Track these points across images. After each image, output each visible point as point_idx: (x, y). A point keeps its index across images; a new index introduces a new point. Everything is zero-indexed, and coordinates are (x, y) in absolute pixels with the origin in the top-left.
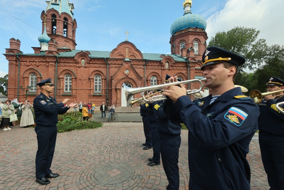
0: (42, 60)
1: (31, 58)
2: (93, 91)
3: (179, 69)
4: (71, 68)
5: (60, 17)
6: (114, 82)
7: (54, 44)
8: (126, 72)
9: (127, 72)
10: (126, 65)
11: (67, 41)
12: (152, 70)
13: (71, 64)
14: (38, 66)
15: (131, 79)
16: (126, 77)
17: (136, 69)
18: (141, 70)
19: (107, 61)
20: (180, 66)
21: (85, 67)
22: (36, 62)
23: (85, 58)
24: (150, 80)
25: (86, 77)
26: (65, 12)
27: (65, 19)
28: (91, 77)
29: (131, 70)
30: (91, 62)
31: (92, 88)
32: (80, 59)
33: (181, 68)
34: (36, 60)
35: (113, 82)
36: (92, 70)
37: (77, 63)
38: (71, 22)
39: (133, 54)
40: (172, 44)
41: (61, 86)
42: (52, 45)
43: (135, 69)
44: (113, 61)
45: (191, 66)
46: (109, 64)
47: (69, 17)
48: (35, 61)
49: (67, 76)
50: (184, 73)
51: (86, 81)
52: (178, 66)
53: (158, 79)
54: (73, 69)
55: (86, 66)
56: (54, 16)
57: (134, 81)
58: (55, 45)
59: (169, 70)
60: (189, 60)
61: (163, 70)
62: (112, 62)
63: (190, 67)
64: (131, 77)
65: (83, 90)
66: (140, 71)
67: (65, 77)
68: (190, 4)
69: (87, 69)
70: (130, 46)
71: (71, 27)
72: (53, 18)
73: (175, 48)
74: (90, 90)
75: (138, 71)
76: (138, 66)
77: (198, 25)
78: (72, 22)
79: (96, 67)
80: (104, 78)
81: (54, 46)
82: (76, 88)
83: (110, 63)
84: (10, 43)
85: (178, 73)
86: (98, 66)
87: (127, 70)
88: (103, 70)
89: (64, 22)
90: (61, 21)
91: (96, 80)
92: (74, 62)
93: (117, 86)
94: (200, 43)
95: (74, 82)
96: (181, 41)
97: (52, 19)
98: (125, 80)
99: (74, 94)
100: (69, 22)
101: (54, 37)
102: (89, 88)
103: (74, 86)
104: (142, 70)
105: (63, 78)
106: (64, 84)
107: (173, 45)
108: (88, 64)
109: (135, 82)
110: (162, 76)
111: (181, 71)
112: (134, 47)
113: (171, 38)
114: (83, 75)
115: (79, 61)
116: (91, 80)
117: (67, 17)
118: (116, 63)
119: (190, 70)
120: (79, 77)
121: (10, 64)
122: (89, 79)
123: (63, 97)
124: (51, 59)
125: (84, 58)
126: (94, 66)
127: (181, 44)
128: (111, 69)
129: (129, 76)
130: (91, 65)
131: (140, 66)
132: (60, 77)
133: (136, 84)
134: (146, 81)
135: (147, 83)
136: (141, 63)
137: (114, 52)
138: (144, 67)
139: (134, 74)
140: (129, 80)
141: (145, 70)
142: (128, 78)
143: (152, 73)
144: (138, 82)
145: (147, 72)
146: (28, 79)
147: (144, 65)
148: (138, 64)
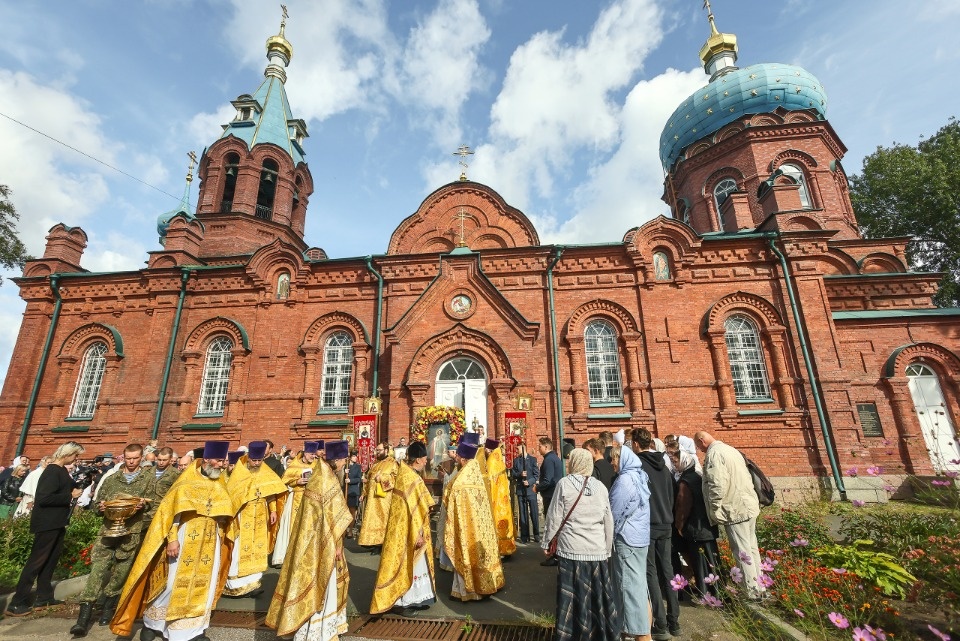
0: (135, 289)
1: (100, 286)
2: (316, 405)
3: (732, 277)
4: (235, 310)
5: (250, 157)
6: (399, 356)
7: (185, 226)
8: (459, 308)
9: (459, 306)
10: (459, 276)
11: (268, 233)
12: (586, 292)
13: (235, 296)
14: (118, 313)
15: (484, 336)
16: (457, 329)
17: (508, 295)
18: (531, 295)
19: (379, 268)
20: (732, 260)
21: (289, 304)
22: (115, 298)
23: (291, 268)
24: (580, 340)
25: (286, 344)
26: (268, 143)
27: (270, 163)
28: (307, 345)
29: (479, 297)
30: (313, 282)
31: (310, 391)
32: (270, 274)
33: (740, 270)
34: (116, 293)
35: (394, 354)
36: (316, 310)
37: (257, 290)
38: (287, 170)
39: (489, 231)
40: (675, 201)
41: (187, 390)
42: (179, 230)
43: (503, 293)
44: (401, 267)
45: (797, 253)
46: (386, 283)
47: (283, 156)
48: (113, 294)
49: (216, 348)
50: (759, 293)
51: (285, 361)
52: (719, 261)
53: (621, 331)
54: (241, 316)
55: (292, 299)
56: (233, 158)
57: (493, 345)
58: (189, 232)
59: (675, 284)
60: (776, 229)
61: (646, 286)
62: (397, 272)
63: (789, 260)
64: (482, 329)
65: (269, 402)
66: (526, 301)
67: (209, 352)
68: (731, 46)
69: (296, 310)
70: (476, 200)
71: (289, 186)
72: (228, 165)
73: (690, 212)
74: (301, 400)
75: (516, 299)
76: (518, 279)
77: (785, 100)
78: (292, 173)
79: (333, 300)
80: (363, 342)
81: (185, 234)
82: (243, 397)
83: (390, 276)
84: (46, 242)
85: (730, 296)
86: (341, 297)
87: (463, 299)
88: (362, 311)
89: (264, 174)
90: (254, 169)
91: (332, 356)
92: (249, 287)
93: (411, 376)
94: (810, 169)
95: (238, 368)
96: (714, 175)
97: (227, 169)
98: (449, 342)
99: (233, 420)
100: (283, 172)
101: (223, 223)
102: (298, 395)
103: (236, 388)
104: (537, 293)
105: (198, 356)
106: (199, 378)
107: (680, 202)
108: (302, 291)
109: (499, 352)
110: (641, 315)
111: (744, 287)
112: (493, 202)
113: (667, 179)
114: (276, 336)
115: (267, 281)
116: (308, 356)
117: (276, 157)
118: (416, 275)
119: (793, 278)
120: (258, 344)
121: (29, 314)
122: (302, 353)
123: (187, 438)
124: (165, 281)
125: (287, 266)
126: (324, 298)
127: (719, 189)
128: (395, 303)
129: (471, 324)
130: (312, 292)
131: (528, 279)
132: (188, 350)
133: (505, 361)
134: (561, 345)
135: (569, 354)
136: (529, 264)
137: (407, 232)
138: (544, 281)
139: (493, 311)
140: (472, 341)
141: (552, 294)
142: (464, 334)
143: (586, 308)
144: (516, 351)
145: (562, 304)
146: (74, 367)
147: (544, 274)
148: (517, 270)
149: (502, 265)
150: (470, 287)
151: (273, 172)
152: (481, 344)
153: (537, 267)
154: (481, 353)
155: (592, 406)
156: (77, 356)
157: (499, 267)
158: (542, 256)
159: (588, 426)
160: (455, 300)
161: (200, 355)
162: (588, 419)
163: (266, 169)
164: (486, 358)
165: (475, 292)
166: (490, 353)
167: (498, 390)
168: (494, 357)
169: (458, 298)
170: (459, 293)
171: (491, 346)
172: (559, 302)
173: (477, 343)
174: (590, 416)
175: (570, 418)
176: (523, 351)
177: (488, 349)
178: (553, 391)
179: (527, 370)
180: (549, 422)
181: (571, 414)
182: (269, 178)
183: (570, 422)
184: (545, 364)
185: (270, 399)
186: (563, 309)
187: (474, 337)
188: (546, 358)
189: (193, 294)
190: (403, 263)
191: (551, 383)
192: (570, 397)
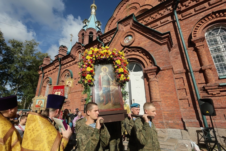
4: (70, 67)
5: (86, 33)
7: (62, 48)
8: (127, 41)
10: (126, 28)
13: (70, 63)
14: (52, 74)
15: (138, 49)
16: (125, 49)
22: (51, 70)
26: (90, 28)
27: (91, 33)
29: (136, 33)
37: (75, 59)
39: (141, 9)
47: (94, 30)
56: (83, 34)
78: (96, 34)
81: (62, 50)
83: (106, 42)
87: (129, 37)
90: (87, 35)
92: (72, 59)
99: (69, 99)
104: (169, 24)
117: (92, 31)
120: (75, 75)
124: (57, 63)
131: (163, 20)
132: (61, 80)
133: (150, 58)
134: (189, 46)
135: (196, 50)
136: (162, 13)
137: (110, 24)
138: (172, 18)
139: (143, 37)
140: (133, 53)
141: (178, 23)
142: (129, 51)
143: (204, 21)
144: (158, 52)
145: (186, 26)
146: (45, 88)
147: (172, 15)
148: (157, 18)
149: (149, 19)
150: (132, 31)
151: (92, 35)
152: (137, 53)
153: (167, 12)
154: (138, 57)
155: (220, 78)
156: (46, 86)
157: (147, 20)
158: (169, 6)
159: (221, 91)
160: (126, 39)
161: (64, 81)
162: (219, 86)
163: (90, 35)
164: (141, 59)
165: (134, 32)
166: (143, 56)
167: (148, 74)
168: (145, 57)
169: (127, 38)
170: (127, 35)
171: (142, 53)
172: (184, 25)
173: (135, 53)
174: (221, 84)
175: (204, 87)
176: (162, 51)
177: (141, 55)
178: (187, 72)
179: (166, 61)
180: (188, 91)
181: (204, 85)
182: (91, 37)
183: (204, 90)
184: (180, 58)
185: (76, 92)
186: (187, 28)
187: (133, 51)
188: (179, 55)
189: (63, 65)
190: (109, 35)
191: (185, 67)
192: (202, 74)
